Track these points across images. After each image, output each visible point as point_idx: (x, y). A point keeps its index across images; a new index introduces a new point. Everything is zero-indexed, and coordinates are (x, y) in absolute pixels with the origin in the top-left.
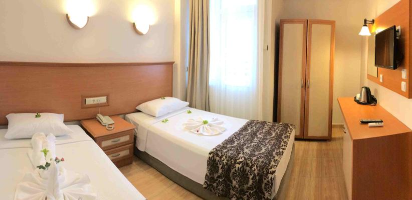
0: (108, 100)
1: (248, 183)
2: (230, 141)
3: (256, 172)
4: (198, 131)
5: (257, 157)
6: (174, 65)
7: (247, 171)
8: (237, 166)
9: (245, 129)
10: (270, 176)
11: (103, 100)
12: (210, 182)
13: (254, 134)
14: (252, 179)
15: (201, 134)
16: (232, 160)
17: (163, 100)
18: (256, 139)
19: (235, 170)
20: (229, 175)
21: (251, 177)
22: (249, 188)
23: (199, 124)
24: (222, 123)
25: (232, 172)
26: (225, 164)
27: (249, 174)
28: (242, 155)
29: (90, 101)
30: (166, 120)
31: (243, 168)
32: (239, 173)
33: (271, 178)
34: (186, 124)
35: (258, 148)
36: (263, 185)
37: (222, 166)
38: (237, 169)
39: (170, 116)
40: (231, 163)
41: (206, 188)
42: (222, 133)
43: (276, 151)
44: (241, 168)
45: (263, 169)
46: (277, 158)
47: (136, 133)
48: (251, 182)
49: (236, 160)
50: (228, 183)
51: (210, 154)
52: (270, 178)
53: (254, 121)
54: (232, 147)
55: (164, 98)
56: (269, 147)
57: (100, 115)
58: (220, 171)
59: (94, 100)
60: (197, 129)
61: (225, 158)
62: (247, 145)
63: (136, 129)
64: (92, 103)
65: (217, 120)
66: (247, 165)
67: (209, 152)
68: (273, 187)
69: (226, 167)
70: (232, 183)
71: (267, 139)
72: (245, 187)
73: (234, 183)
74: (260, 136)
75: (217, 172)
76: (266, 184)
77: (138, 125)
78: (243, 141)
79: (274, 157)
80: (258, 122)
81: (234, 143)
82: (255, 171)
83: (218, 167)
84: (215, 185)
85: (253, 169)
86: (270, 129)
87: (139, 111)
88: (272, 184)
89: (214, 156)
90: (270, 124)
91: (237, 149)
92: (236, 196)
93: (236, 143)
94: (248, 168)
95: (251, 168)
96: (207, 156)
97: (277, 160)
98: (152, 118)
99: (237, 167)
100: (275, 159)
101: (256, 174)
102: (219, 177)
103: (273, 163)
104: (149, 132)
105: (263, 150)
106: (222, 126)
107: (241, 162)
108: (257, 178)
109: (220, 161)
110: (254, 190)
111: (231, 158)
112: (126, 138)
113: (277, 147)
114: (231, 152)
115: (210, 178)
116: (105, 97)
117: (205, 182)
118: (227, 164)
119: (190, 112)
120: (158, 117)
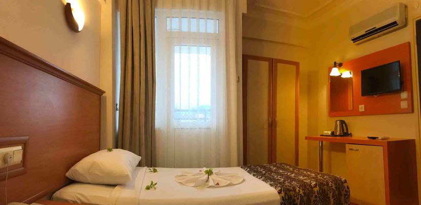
1: (329, 204)
6: (102, 97)
7: (326, 190)
14: (333, 197)
19: (316, 197)
21: (331, 195)
27: (329, 192)
28: (307, 181)
30: (154, 185)
32: (319, 197)
38: (316, 194)
74: (281, 171)
76: (345, 195)
78: (279, 176)
88: (349, 192)
94: (326, 187)
99: (316, 191)
101: (335, 189)
109: (296, 195)
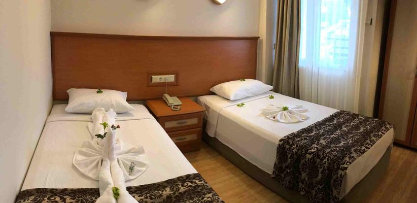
0: (176, 78)
1: (317, 176)
2: (308, 130)
3: (326, 165)
4: (274, 118)
5: (332, 150)
6: (258, 40)
7: (317, 162)
8: (308, 156)
9: (330, 119)
10: (340, 172)
11: (171, 78)
12: (278, 172)
13: (339, 126)
14: (322, 173)
15: (277, 121)
16: (303, 150)
17: (243, 82)
18: (338, 131)
20: (298, 166)
21: (321, 170)
22: (318, 183)
23: (278, 110)
24: (306, 111)
25: (302, 162)
26: (295, 153)
27: (319, 166)
28: (316, 146)
29: (156, 79)
30: (243, 104)
31: (314, 160)
32: (309, 164)
33: (341, 175)
34: (264, 109)
35: (337, 140)
36: (332, 181)
37: (291, 155)
38: (307, 160)
39: (247, 100)
40: (301, 152)
41: (273, 178)
42: (301, 122)
43: (356, 147)
44: (311, 159)
45: (334, 163)
46: (354, 154)
47: (207, 117)
48: (320, 175)
49: (308, 150)
50: (297, 175)
51: (280, 141)
52: (339, 174)
53: (344, 111)
54: (308, 136)
55: (244, 80)
56: (350, 142)
57: (167, 96)
58: (289, 161)
59: (161, 79)
60: (274, 115)
61: (295, 146)
62: (325, 136)
63: (206, 112)
64: (159, 81)
65: (301, 107)
66: (318, 156)
67: (280, 138)
68: (342, 185)
69: (295, 156)
70: (301, 174)
71: (351, 133)
72: (314, 181)
73: (304, 175)
74: (345, 129)
75: (286, 161)
76: (335, 181)
77: (209, 108)
78: (323, 131)
79: (351, 153)
80: (348, 113)
81: (312, 133)
82: (325, 163)
83: (287, 156)
84: (283, 175)
85: (323, 162)
86: (361, 123)
87: (213, 94)
88: (341, 181)
89: (284, 144)
90: (362, 118)
91: (313, 139)
92: (305, 190)
93: (314, 132)
94: (318, 160)
95: (322, 160)
96: (277, 143)
97: (353, 157)
98: (226, 101)
100: (352, 155)
101: (326, 168)
102: (287, 167)
103: (347, 159)
104: (220, 115)
105: (342, 144)
106: (305, 114)
107: (312, 153)
108: (327, 172)
109: (290, 149)
110: (323, 185)
111: (301, 147)
112: (194, 121)
113: (359, 144)
114: (303, 141)
115: (278, 168)
116: (174, 76)
117: (274, 172)
118: (296, 153)
119: (272, 97)
120: (233, 101)
